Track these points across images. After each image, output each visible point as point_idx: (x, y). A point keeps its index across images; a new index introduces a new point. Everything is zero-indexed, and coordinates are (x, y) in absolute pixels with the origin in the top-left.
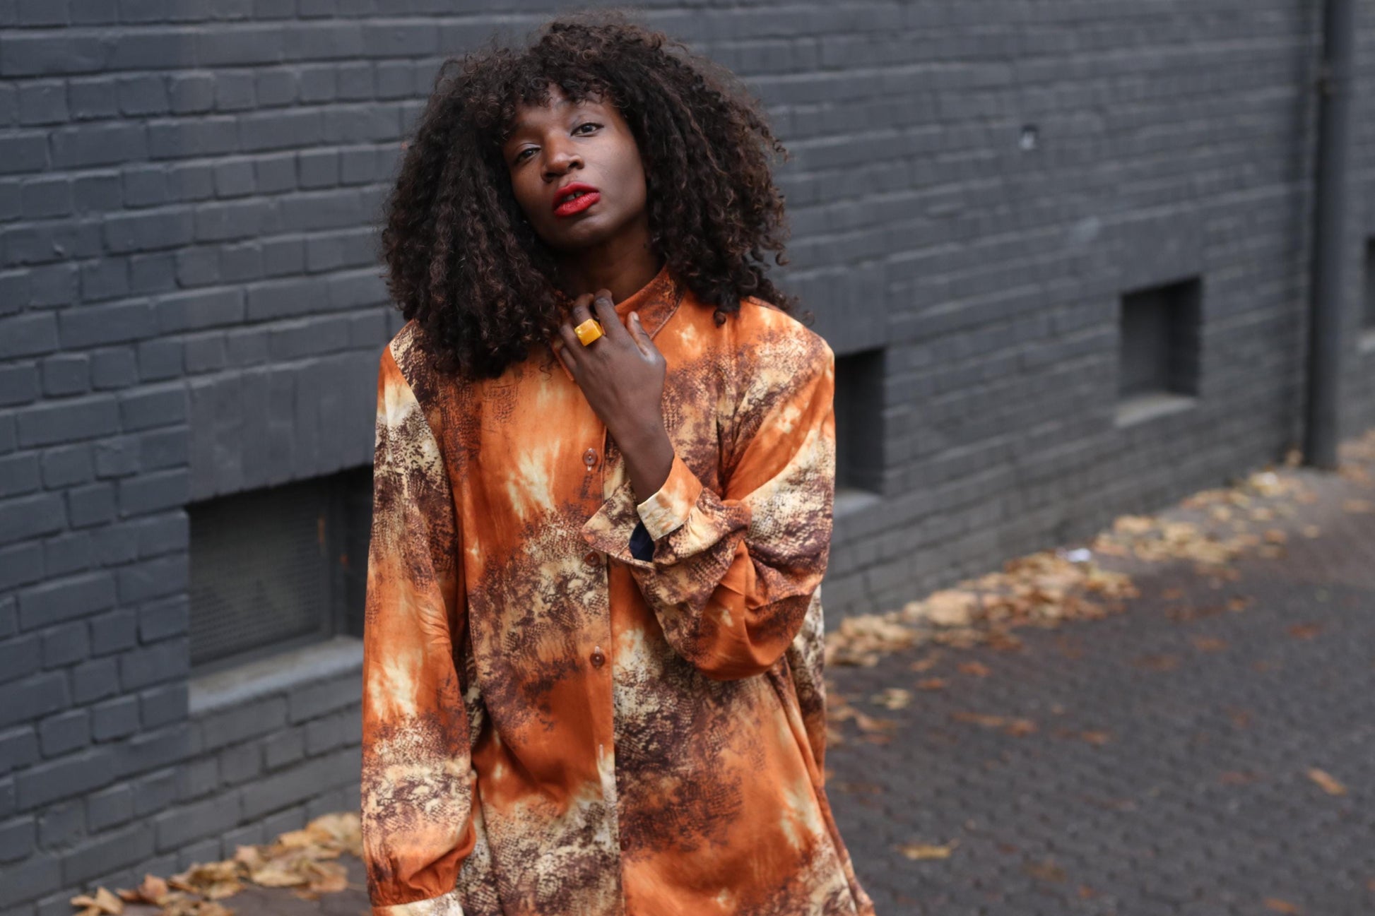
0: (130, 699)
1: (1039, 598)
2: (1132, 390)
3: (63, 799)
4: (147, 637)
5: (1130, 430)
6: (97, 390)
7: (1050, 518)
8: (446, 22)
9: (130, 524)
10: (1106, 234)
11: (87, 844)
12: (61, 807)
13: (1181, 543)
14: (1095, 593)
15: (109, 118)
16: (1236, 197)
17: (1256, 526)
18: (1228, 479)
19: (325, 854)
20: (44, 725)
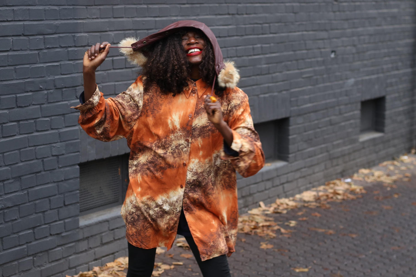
0: (62, 222)
1: (336, 193)
2: (364, 130)
3: (41, 252)
4: (66, 204)
5: (363, 143)
6: (52, 129)
7: (339, 169)
8: (157, 19)
9: (62, 169)
10: (356, 83)
11: (49, 265)
12: (40, 255)
13: (379, 177)
14: (353, 192)
15: (56, 48)
16: (396, 72)
17: (402, 172)
18: (393, 158)
19: (120, 269)
20: (36, 230)
